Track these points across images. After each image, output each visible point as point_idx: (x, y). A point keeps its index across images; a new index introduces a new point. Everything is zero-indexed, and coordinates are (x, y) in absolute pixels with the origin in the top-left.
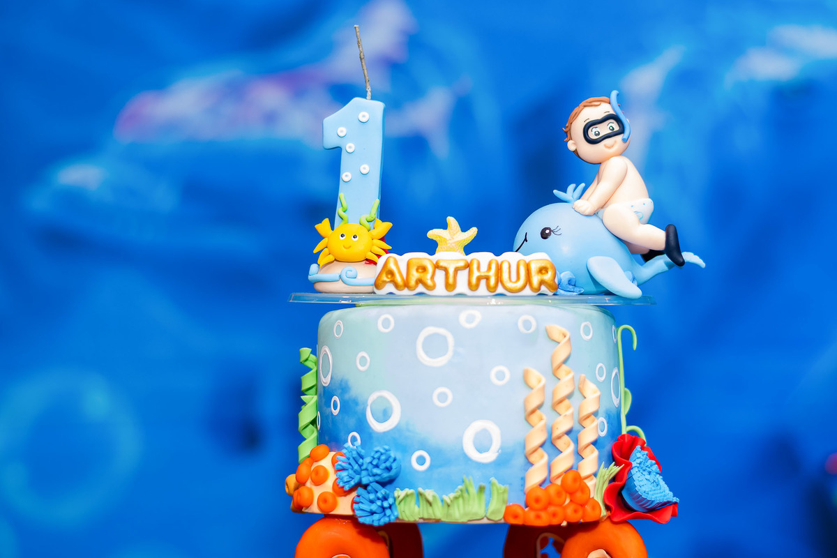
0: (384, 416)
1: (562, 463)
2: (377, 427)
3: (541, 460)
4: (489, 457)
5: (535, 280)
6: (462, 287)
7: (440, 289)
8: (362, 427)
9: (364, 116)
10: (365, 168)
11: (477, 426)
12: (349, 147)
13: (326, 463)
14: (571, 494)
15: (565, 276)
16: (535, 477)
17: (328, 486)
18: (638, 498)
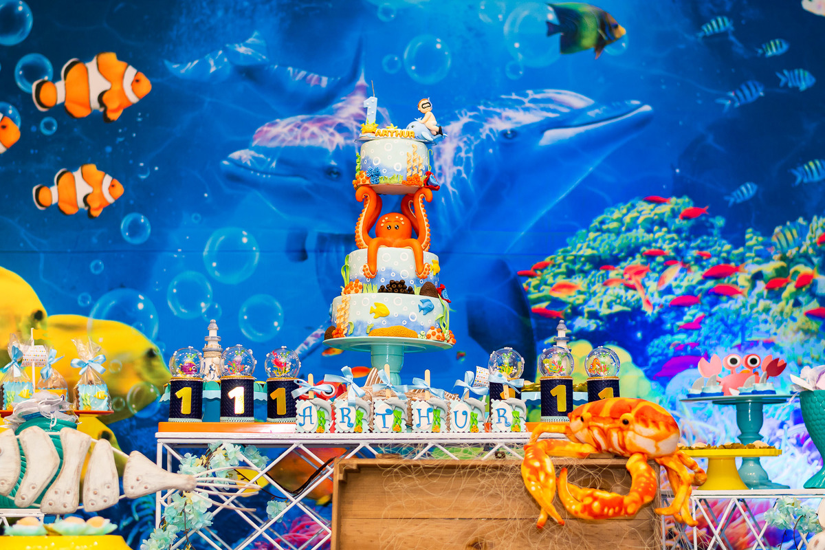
0: (377, 162)
1: (415, 172)
2: (375, 164)
3: (410, 172)
4: (399, 170)
5: (410, 135)
6: (394, 136)
7: (390, 136)
8: (372, 165)
9: (373, 101)
10: (373, 112)
11: (397, 164)
12: (369, 107)
13: (364, 173)
14: (416, 179)
15: (417, 135)
16: (409, 174)
17: (364, 178)
18: (431, 183)
